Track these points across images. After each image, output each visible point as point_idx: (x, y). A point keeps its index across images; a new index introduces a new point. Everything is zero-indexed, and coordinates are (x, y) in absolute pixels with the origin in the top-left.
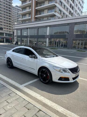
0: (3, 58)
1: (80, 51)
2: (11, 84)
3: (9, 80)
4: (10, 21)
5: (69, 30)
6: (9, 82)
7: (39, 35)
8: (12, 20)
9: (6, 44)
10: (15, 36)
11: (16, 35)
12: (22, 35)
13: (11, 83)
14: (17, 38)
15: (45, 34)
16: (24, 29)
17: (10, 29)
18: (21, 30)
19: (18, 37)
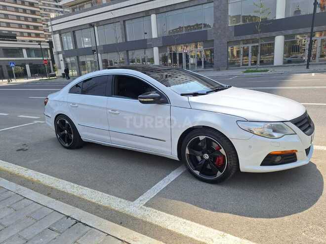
0: (36, 122)
1: (252, 71)
2: (94, 203)
3: (84, 192)
4: (33, 12)
5: (215, 15)
6: (85, 197)
7: (128, 40)
8: (41, 9)
9: (34, 80)
10: (58, 53)
11: (60, 49)
12: (79, 47)
13: (94, 201)
14: (64, 58)
15: (147, 37)
16: (81, 28)
17: (37, 35)
18: (73, 31)
19: (67, 54)
